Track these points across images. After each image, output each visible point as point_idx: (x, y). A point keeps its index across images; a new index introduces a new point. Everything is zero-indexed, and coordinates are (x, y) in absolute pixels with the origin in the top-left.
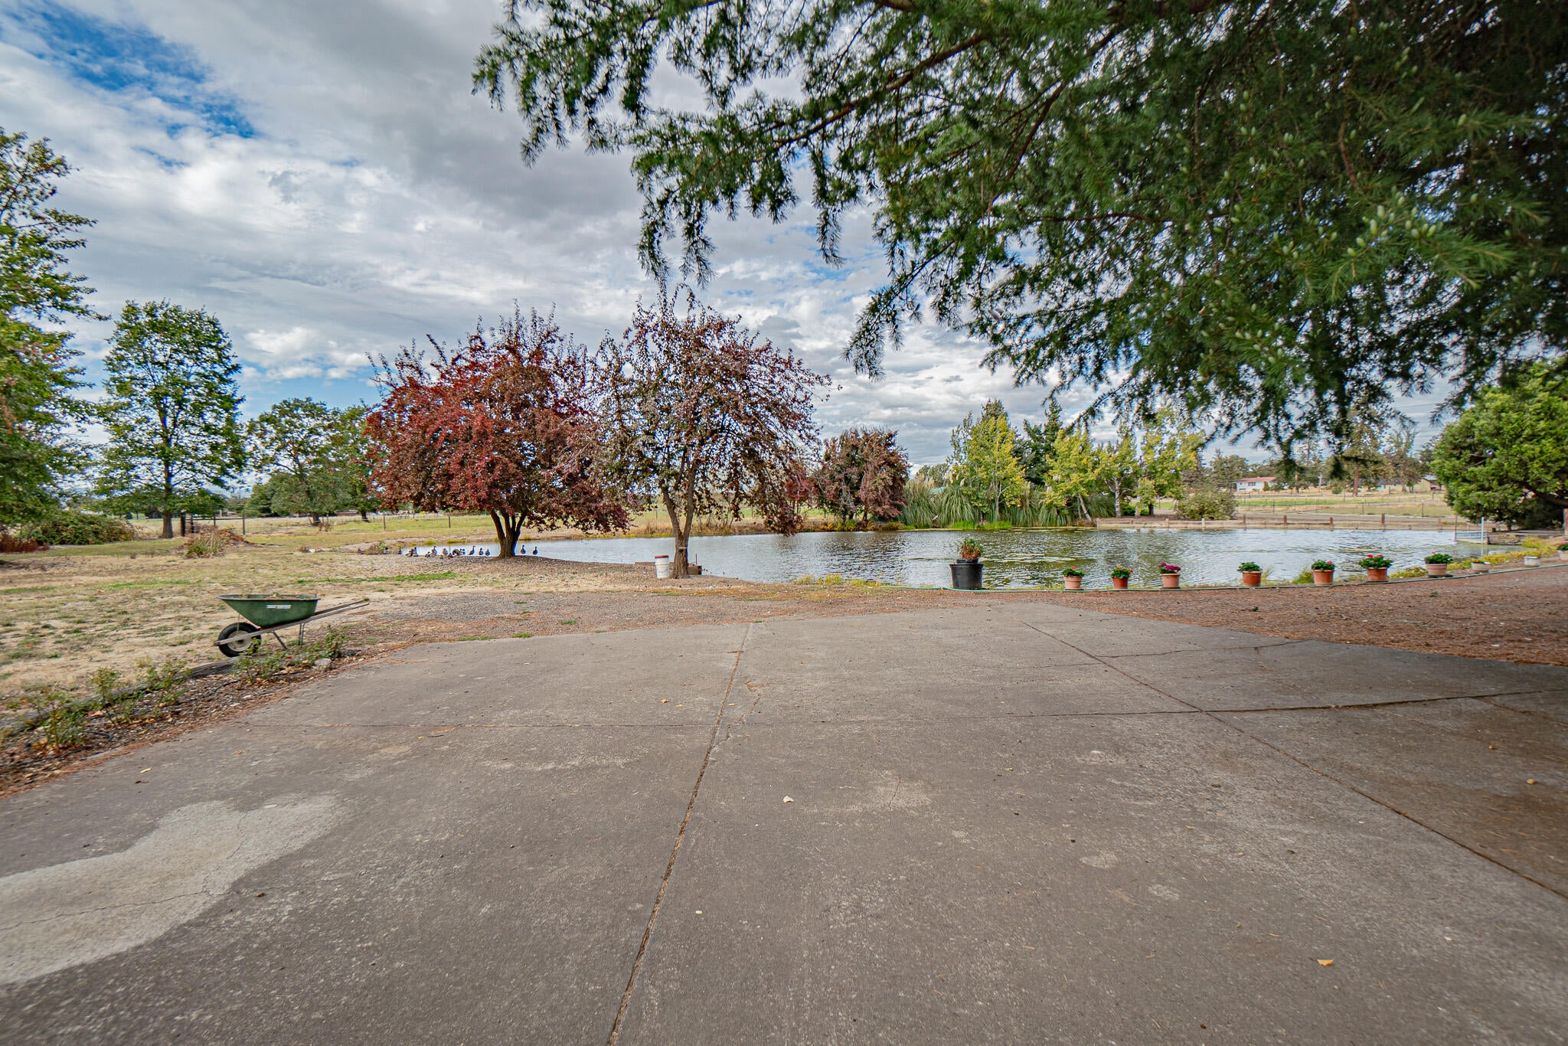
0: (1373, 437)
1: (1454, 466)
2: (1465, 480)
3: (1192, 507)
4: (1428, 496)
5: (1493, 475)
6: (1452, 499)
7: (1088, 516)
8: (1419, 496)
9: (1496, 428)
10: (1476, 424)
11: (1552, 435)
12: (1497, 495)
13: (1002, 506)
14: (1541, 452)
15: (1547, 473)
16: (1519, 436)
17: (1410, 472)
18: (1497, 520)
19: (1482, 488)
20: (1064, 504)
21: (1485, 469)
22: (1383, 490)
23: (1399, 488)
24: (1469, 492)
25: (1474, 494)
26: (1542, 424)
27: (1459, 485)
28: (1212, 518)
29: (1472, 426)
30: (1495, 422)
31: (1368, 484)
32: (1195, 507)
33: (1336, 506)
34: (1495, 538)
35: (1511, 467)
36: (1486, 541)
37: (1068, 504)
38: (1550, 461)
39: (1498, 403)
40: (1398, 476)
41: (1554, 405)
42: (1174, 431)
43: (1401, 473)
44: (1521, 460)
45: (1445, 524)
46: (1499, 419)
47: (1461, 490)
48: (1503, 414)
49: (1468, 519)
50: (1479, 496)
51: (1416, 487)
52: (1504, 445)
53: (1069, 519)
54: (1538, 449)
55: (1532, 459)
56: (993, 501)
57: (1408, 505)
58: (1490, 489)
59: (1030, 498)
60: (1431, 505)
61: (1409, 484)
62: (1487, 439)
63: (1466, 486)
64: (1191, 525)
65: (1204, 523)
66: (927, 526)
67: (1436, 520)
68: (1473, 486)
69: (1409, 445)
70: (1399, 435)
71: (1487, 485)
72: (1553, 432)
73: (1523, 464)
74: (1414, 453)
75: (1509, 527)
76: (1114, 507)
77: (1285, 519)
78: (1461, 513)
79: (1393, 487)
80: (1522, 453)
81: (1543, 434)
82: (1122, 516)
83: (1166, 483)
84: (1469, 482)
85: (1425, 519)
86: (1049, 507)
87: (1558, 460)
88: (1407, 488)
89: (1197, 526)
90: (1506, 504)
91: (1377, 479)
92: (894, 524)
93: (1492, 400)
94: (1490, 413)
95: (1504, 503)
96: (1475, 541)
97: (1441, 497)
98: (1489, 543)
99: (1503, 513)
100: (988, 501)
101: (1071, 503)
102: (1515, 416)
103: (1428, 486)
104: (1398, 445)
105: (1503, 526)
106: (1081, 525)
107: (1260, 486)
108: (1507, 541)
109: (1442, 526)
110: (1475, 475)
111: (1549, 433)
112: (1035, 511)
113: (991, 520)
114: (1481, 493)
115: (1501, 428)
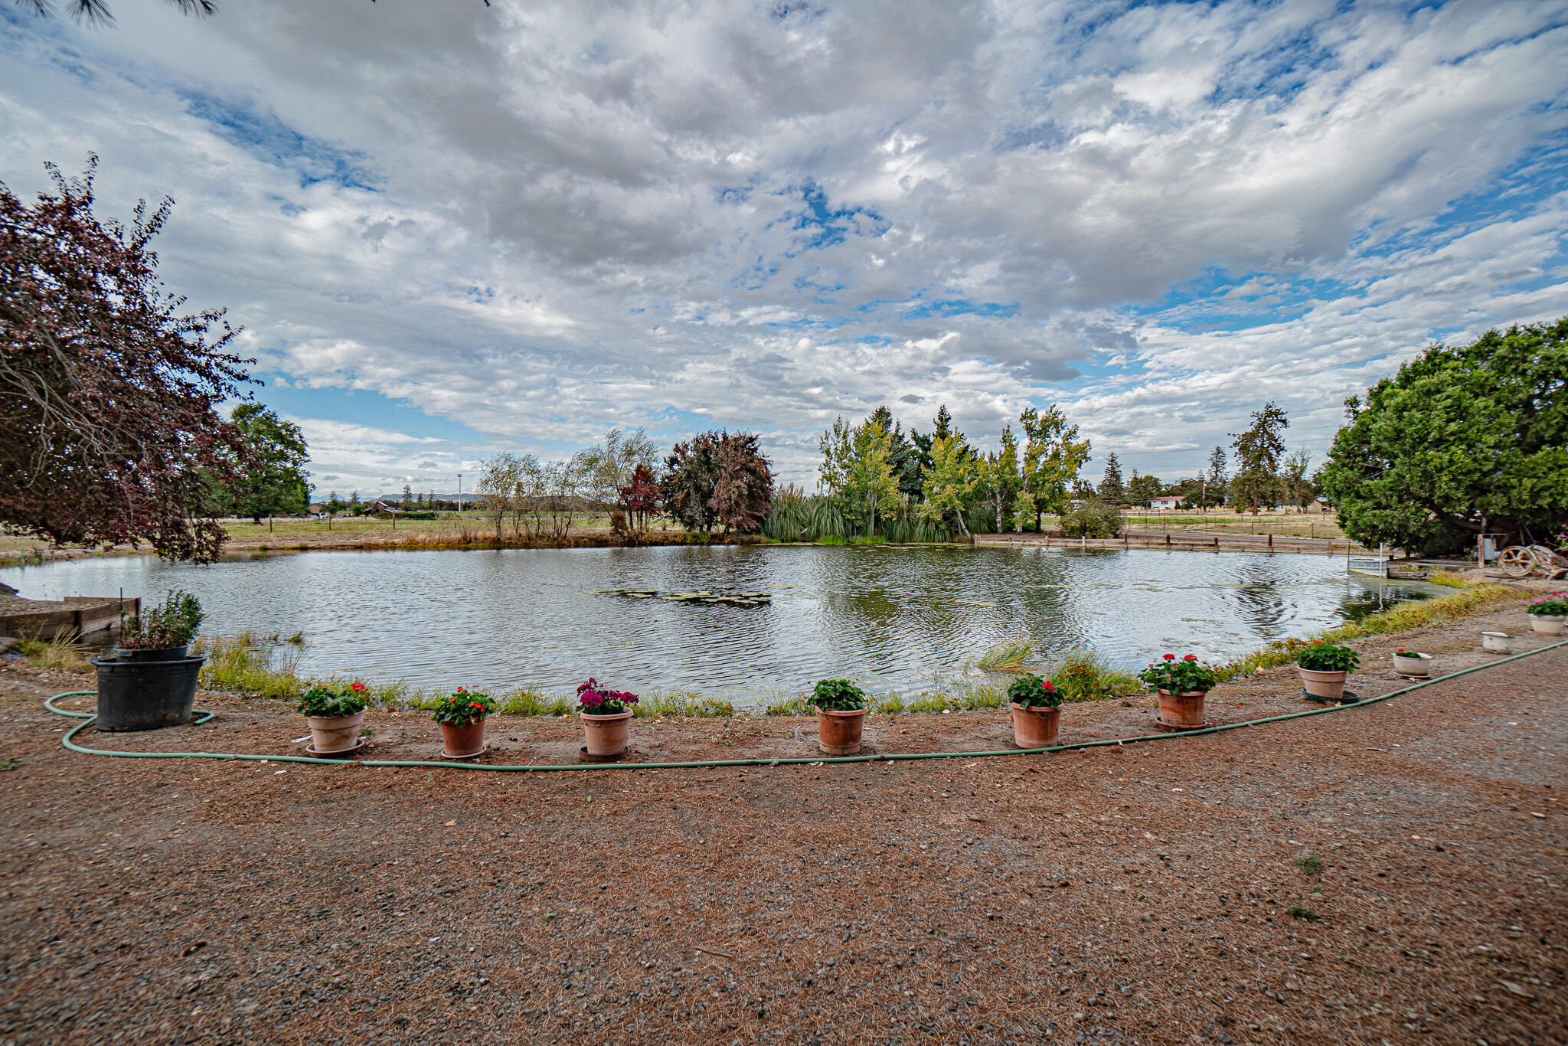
0: (1271, 460)
1: (1346, 478)
2: (1359, 496)
3: (1073, 524)
4: (1320, 517)
5: (1391, 489)
6: (1344, 519)
7: (967, 531)
8: (1311, 516)
9: (1396, 429)
10: (1374, 426)
11: (1462, 440)
12: (1395, 515)
13: (877, 519)
14: (1451, 461)
15: (1457, 489)
16: (1423, 440)
17: (1303, 493)
18: (1394, 546)
19: (1378, 506)
20: (939, 518)
21: (1382, 483)
22: (1280, 510)
23: (1295, 508)
24: (1363, 510)
25: (1369, 513)
26: (1453, 427)
27: (1352, 502)
28: (1094, 537)
29: (1369, 430)
30: (1395, 422)
31: (1266, 504)
32: (1075, 524)
33: (1232, 525)
34: (1396, 569)
35: (1412, 480)
36: (1385, 574)
37: (945, 518)
38: (1462, 474)
39: (1399, 399)
40: (1293, 497)
41: (1465, 403)
42: (1059, 441)
43: (1296, 494)
44: (1425, 471)
45: (1336, 547)
46: (1400, 418)
47: (1354, 509)
48: (1405, 414)
49: (1361, 544)
50: (1375, 515)
51: (1310, 508)
52: (1405, 453)
53: (947, 534)
54: (1446, 457)
55: (1440, 470)
56: (868, 513)
57: (1300, 525)
58: (1388, 507)
59: (909, 511)
60: (1322, 525)
61: (1304, 505)
62: (1385, 444)
63: (1360, 503)
64: (1072, 544)
65: (1083, 543)
66: (795, 540)
67: (1326, 542)
68: (1369, 504)
69: (1303, 469)
70: (1294, 460)
71: (1384, 502)
72: (1463, 436)
73: (1427, 475)
74: (1308, 476)
75: (1408, 554)
76: (995, 522)
77: (1168, 538)
78: (1353, 536)
79: (1289, 507)
80: (1427, 462)
81: (1452, 439)
82: (1004, 532)
83: (1047, 497)
84: (1364, 498)
85: (1315, 541)
86: (928, 520)
87: (1469, 472)
88: (1302, 509)
89: (1077, 545)
90: (1406, 527)
91: (1274, 499)
92: (756, 537)
93: (1392, 396)
94: (1389, 413)
95: (1403, 526)
96: (1372, 573)
97: (1331, 519)
98: (1389, 576)
99: (1400, 537)
100: (862, 514)
101: (949, 517)
102: (1419, 415)
103: (1320, 507)
104: (1294, 468)
105: (1400, 554)
106: (959, 542)
107: (1172, 504)
108: (1410, 574)
109: (1332, 550)
110: (1371, 490)
111: (1460, 437)
112: (913, 524)
113: (865, 534)
114: (1377, 512)
115: (1402, 431)
